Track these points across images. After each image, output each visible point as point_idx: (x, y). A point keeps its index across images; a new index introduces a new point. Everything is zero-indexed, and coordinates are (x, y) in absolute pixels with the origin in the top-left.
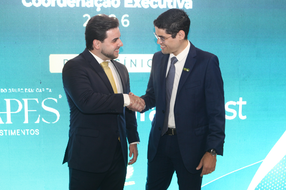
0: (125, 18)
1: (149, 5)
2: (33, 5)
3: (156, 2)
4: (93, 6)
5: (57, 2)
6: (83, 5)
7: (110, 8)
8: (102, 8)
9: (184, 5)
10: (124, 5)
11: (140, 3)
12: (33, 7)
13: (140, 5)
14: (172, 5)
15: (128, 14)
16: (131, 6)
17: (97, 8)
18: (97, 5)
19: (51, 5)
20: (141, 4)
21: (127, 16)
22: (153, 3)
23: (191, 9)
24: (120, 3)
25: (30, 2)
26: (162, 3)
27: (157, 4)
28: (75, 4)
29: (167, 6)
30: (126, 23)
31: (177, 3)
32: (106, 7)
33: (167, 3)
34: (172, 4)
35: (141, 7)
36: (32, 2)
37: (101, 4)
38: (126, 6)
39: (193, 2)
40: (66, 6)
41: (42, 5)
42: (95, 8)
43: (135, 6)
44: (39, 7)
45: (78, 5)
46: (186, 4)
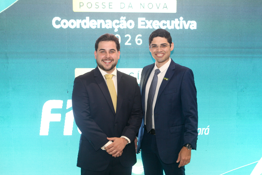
0: (139, 38)
1: (159, 26)
2: (61, 27)
3: (165, 24)
4: (111, 28)
5: (81, 24)
6: (103, 27)
7: (126, 29)
8: (119, 29)
9: (189, 26)
10: (137, 26)
11: (151, 25)
12: (61, 28)
13: (151, 26)
14: (179, 27)
15: (141, 34)
16: (144, 27)
17: (115, 29)
18: (114, 26)
19: (76, 27)
20: (153, 26)
21: (140, 35)
22: (162, 25)
23: (195, 30)
24: (134, 24)
25: (59, 25)
26: (171, 25)
27: (166, 25)
28: (97, 26)
29: (175, 27)
30: (139, 42)
31: (183, 24)
32: (122, 28)
33: (174, 24)
34: (179, 25)
35: (152, 28)
36: (60, 24)
37: (118, 25)
38: (140, 27)
39: (197, 24)
40: (89, 27)
41: (68, 26)
42: (113, 29)
43: (147, 27)
44: (67, 28)
45: (99, 27)
46: (191, 25)
